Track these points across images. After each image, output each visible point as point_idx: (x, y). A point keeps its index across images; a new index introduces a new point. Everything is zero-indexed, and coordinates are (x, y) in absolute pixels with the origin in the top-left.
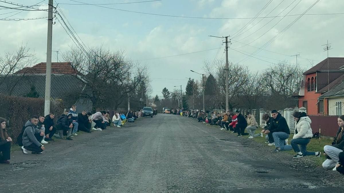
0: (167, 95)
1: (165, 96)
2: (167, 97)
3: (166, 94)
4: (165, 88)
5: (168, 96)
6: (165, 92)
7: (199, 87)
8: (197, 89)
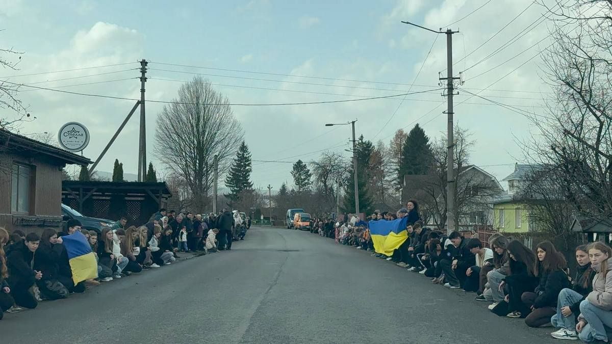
0: (305, 179)
1: (298, 181)
2: (305, 185)
3: (303, 177)
4: (300, 162)
5: (306, 181)
6: (298, 171)
7: (385, 159)
8: (380, 163)
